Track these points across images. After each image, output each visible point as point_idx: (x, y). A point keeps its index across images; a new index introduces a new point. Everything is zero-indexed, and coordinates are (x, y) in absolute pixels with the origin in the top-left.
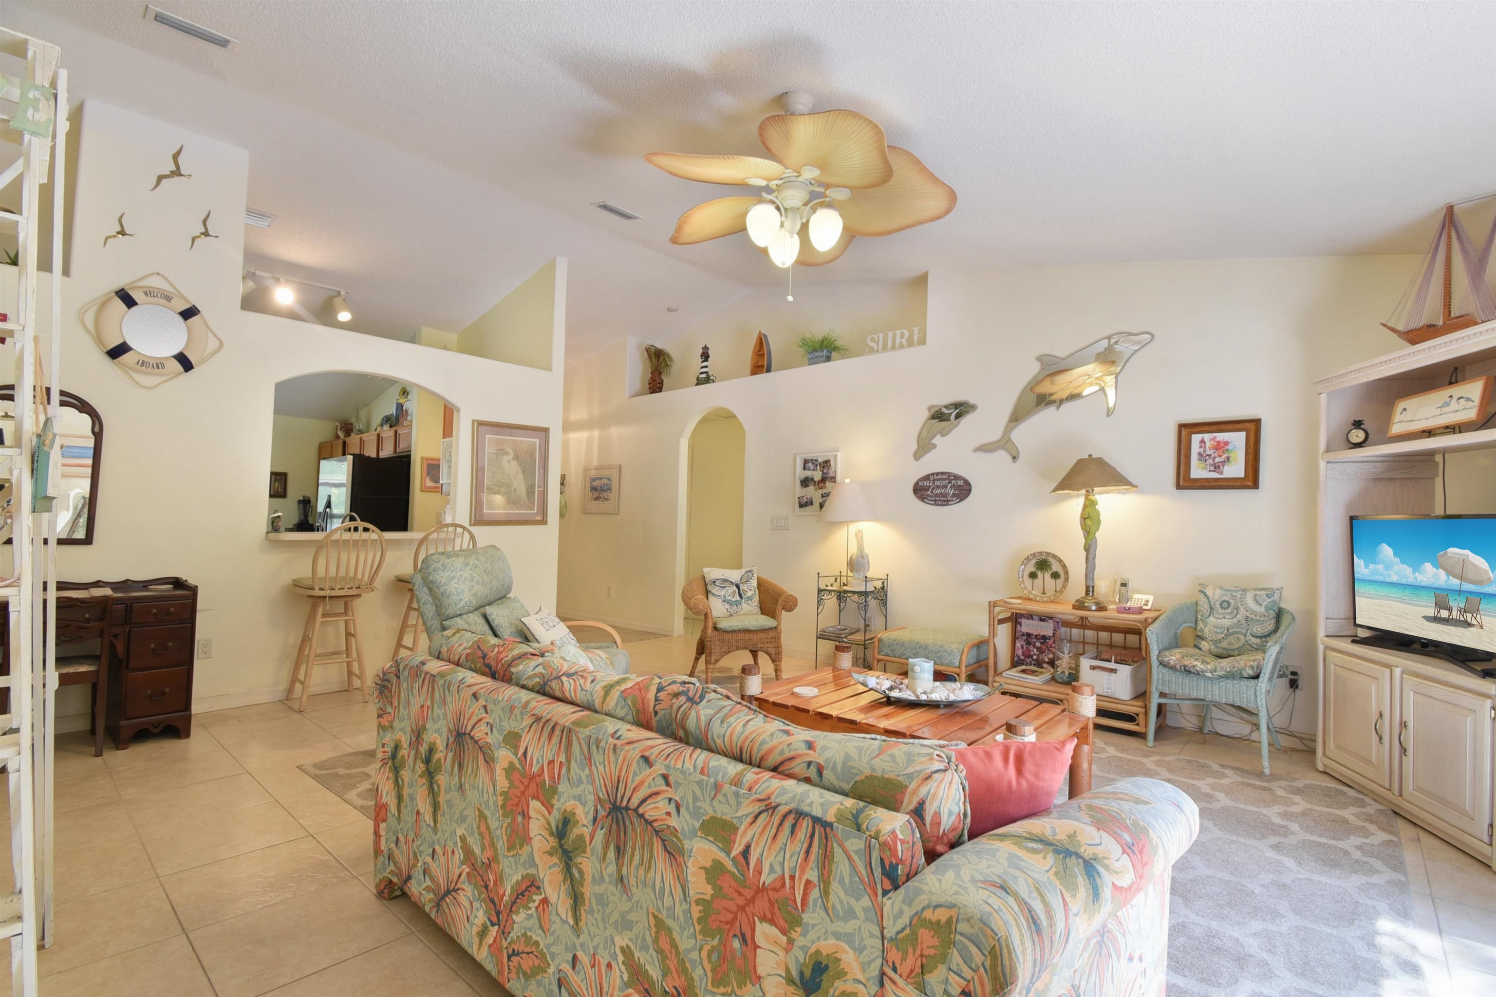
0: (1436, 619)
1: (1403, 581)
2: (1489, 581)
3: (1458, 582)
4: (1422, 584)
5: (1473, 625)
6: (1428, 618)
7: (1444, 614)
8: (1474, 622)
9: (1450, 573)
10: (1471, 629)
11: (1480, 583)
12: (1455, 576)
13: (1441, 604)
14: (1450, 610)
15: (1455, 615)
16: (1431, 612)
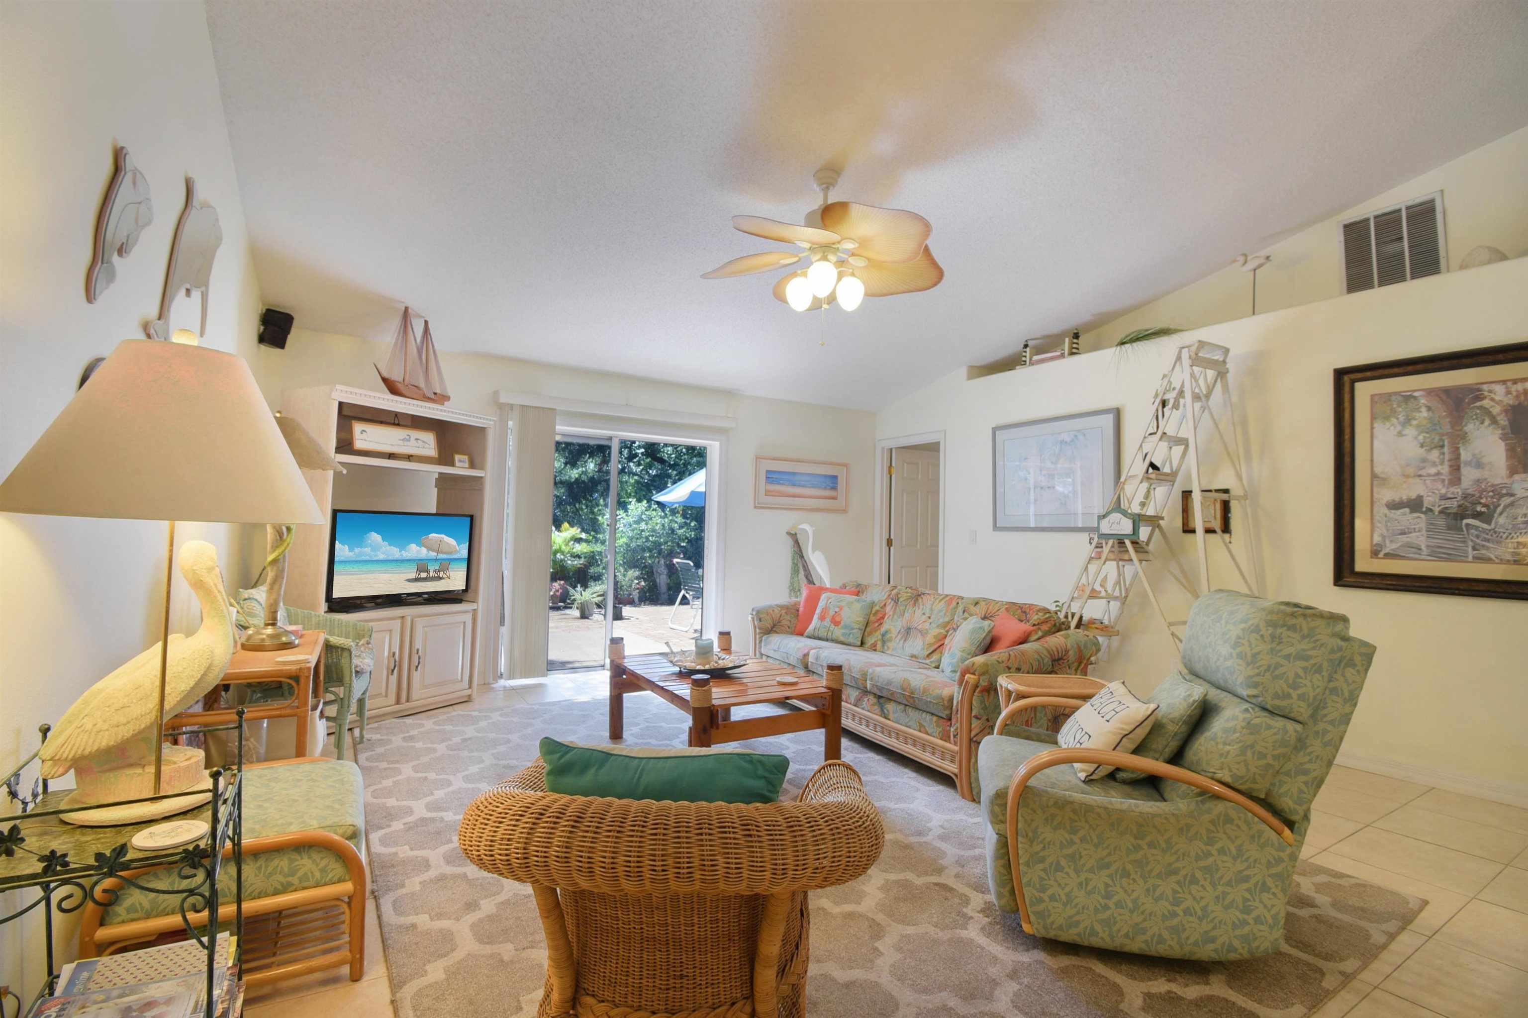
0: (417, 580)
1: (390, 558)
2: (456, 552)
3: (436, 554)
4: (408, 558)
5: (444, 578)
6: (409, 580)
7: (424, 575)
8: (445, 576)
9: (429, 549)
10: (442, 581)
11: (450, 553)
12: (433, 551)
13: (419, 570)
14: (428, 572)
15: (431, 575)
16: (413, 575)
